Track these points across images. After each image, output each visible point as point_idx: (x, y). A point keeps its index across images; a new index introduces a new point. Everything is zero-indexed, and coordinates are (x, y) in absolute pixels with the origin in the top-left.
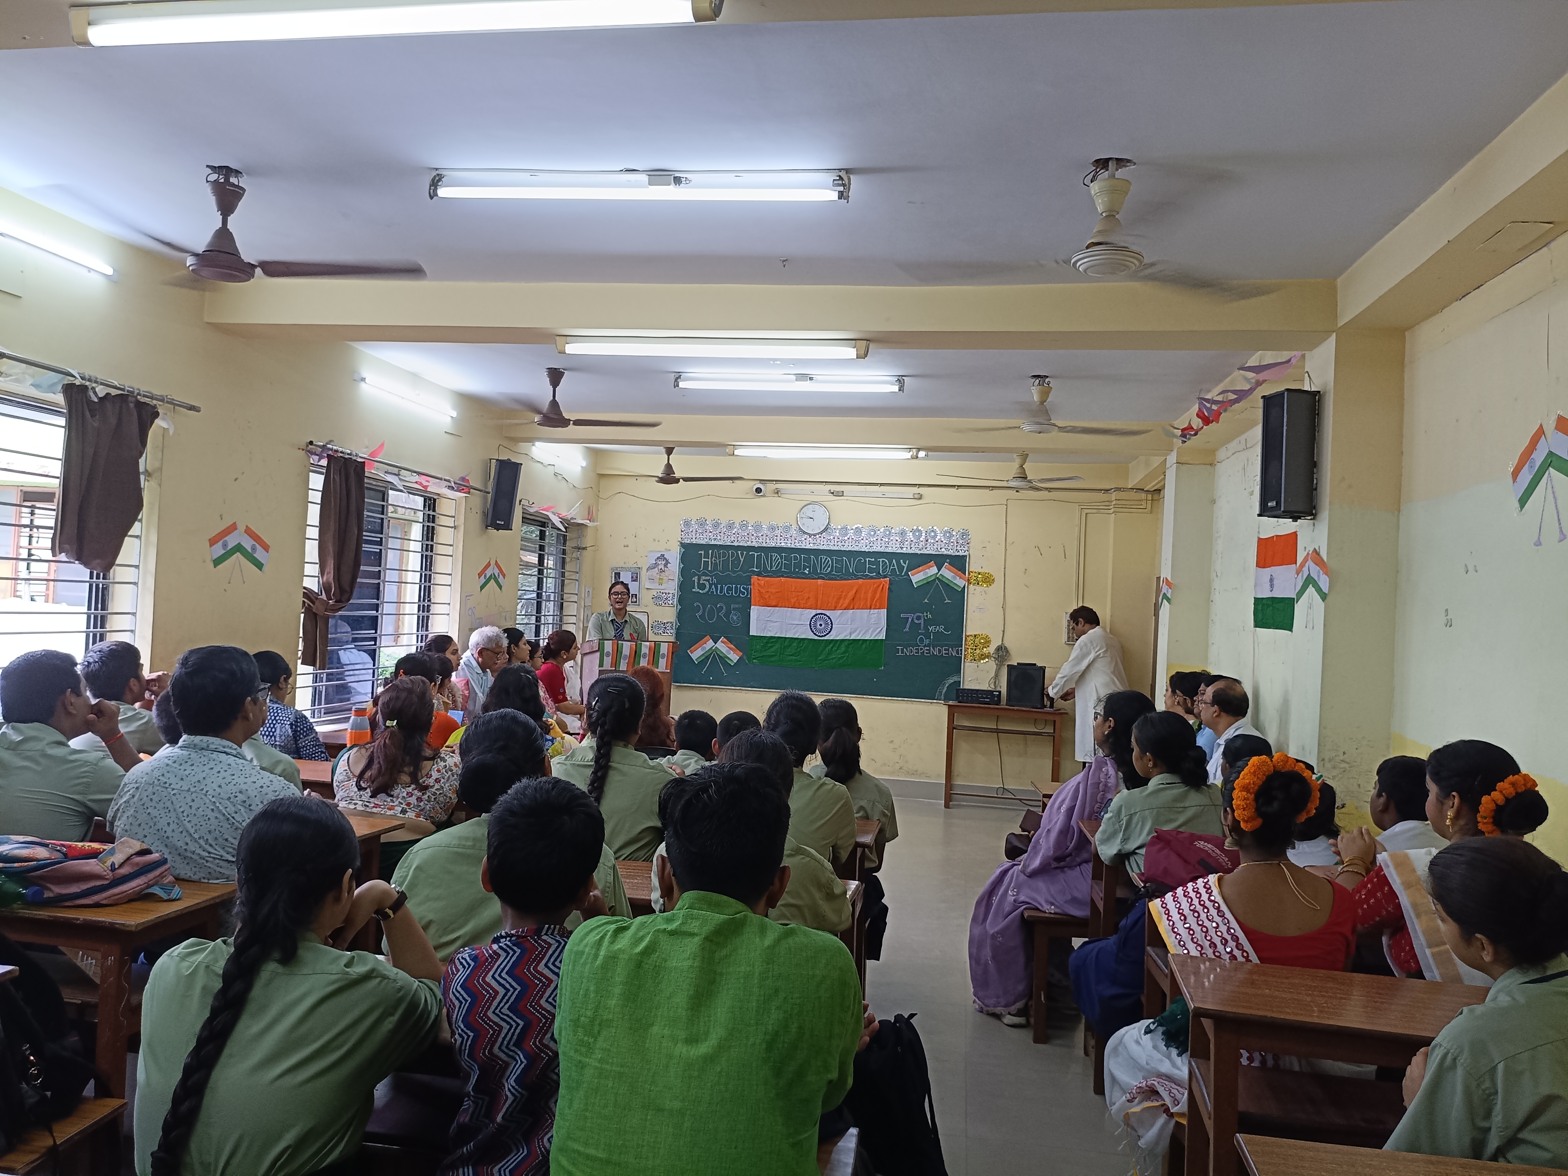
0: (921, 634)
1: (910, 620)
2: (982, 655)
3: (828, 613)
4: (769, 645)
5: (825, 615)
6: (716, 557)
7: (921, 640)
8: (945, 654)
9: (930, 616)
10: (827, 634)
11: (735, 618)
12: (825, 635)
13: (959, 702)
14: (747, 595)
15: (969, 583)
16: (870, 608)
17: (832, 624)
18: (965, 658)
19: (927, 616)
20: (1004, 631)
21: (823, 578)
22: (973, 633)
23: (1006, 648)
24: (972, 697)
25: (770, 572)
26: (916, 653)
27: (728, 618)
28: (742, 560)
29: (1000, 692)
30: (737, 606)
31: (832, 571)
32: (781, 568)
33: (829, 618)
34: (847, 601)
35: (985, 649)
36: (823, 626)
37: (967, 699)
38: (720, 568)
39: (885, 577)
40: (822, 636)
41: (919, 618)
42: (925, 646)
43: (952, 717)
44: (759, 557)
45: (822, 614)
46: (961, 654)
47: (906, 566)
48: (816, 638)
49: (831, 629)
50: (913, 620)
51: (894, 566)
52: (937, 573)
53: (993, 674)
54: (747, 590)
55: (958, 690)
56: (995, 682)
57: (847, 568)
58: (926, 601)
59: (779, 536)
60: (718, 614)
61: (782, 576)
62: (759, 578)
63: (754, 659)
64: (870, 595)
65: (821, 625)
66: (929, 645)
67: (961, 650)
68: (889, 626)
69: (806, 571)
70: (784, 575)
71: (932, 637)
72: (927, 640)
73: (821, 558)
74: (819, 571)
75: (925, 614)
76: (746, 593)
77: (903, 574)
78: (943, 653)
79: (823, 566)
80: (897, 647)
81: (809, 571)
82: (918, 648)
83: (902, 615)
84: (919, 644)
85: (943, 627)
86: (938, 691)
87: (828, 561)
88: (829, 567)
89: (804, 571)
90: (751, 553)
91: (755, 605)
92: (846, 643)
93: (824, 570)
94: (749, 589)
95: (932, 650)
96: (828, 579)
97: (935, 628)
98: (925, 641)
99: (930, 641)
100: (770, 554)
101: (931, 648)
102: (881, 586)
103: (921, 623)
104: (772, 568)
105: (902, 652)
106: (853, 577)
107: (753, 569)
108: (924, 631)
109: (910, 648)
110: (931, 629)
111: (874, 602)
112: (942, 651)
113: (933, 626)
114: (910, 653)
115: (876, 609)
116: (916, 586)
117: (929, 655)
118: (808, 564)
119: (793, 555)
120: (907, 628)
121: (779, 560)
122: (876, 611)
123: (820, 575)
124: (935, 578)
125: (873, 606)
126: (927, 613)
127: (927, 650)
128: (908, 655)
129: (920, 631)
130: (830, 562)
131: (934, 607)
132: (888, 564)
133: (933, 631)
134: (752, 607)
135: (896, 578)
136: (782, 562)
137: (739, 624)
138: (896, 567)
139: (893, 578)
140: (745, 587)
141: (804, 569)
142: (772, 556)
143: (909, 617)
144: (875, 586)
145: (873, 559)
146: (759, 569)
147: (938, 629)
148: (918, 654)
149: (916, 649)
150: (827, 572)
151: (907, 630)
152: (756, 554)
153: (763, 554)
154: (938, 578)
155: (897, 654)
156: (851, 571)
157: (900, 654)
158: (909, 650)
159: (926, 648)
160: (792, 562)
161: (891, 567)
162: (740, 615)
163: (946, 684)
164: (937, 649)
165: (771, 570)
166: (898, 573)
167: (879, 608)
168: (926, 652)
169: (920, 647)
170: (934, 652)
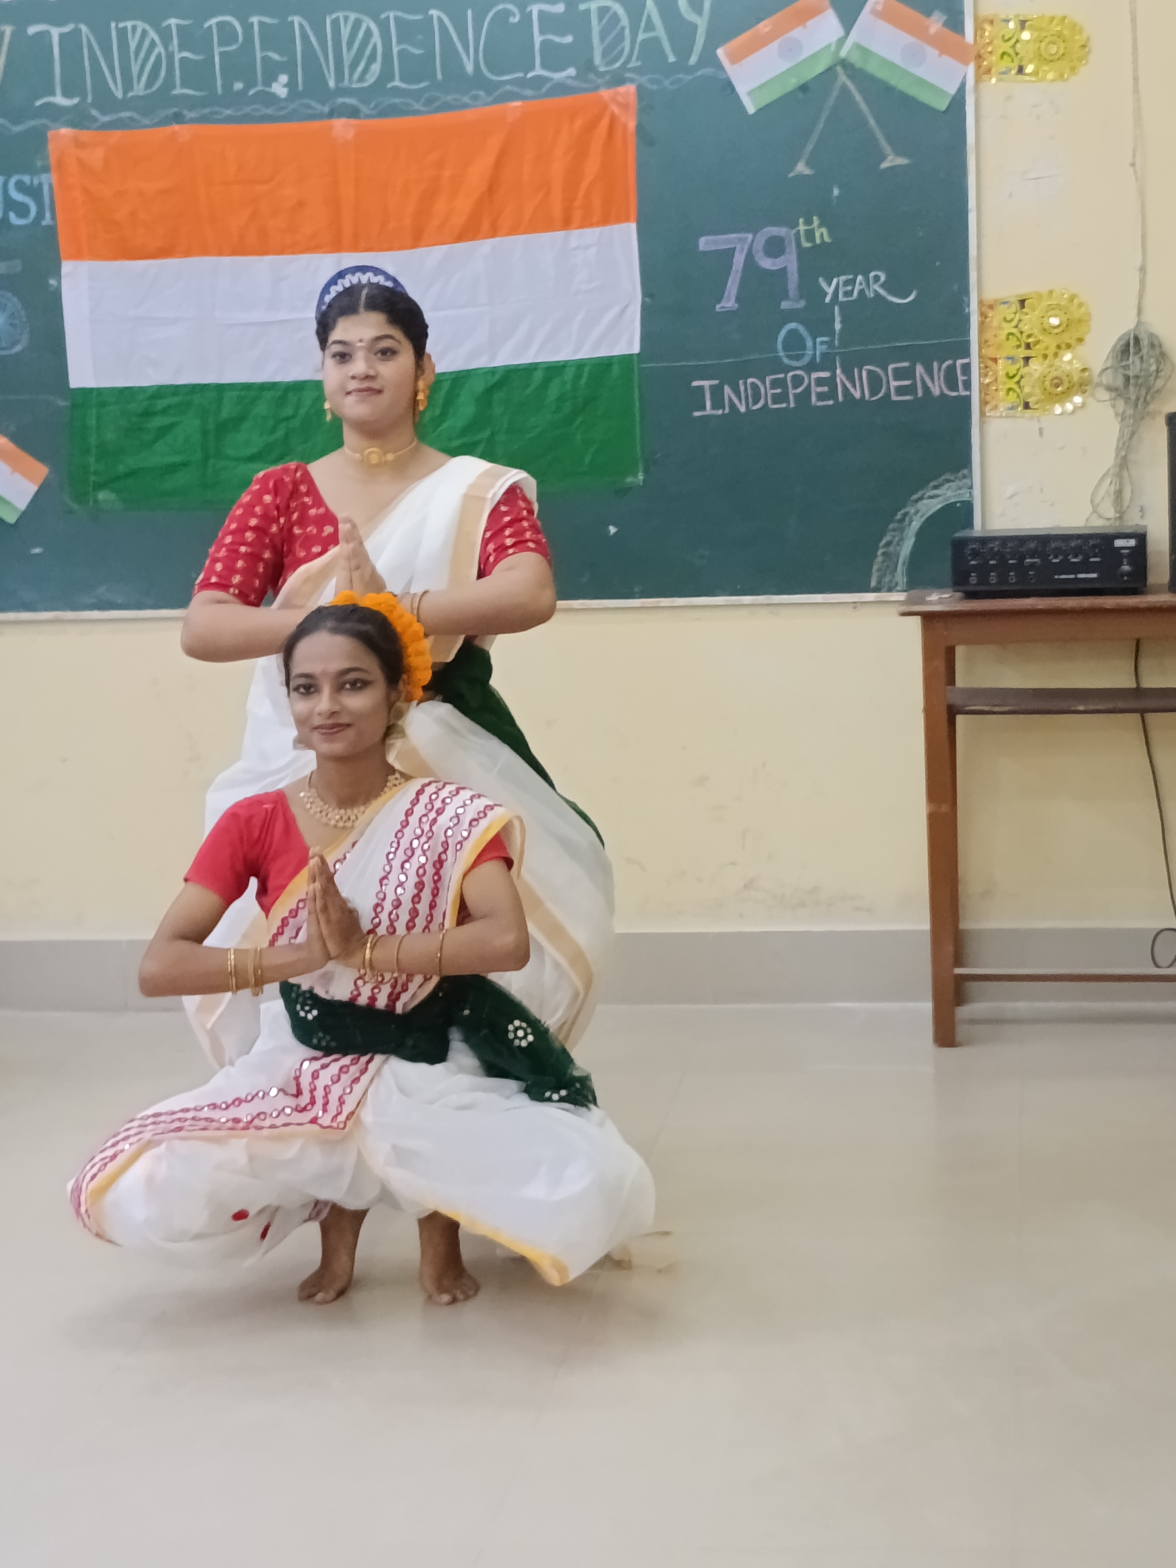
0: (792, 315)
1: (739, 260)
2: (1057, 382)
3: (386, 261)
4: (157, 422)
5: (377, 271)
7: (794, 343)
8: (900, 390)
9: (822, 234)
13: (971, 595)
14: (40, 215)
15: (983, 73)
16: (566, 224)
18: (984, 403)
19: (810, 235)
20: (1143, 269)
21: (354, 113)
22: (1014, 292)
23: (1155, 344)
24: (1020, 567)
25: (124, 104)
26: (776, 399)
29: (1141, 538)
30: (2, 268)
31: (386, 75)
32: (170, 83)
34: (464, 205)
35: (1068, 357)
37: (1003, 578)
39: (618, 80)
41: (775, 247)
42: (811, 367)
43: (940, 664)
44: (70, 42)
45: (363, 269)
46: (968, 385)
47: (701, 23)
50: (750, 257)
51: (650, 27)
52: (841, 42)
53: (1108, 460)
54: (35, 192)
55: (959, 545)
56: (1119, 494)
57: (450, 54)
58: (801, 168)
61: (178, 118)
62: (85, 135)
63: (99, 487)
64: (558, 167)
66: (827, 362)
67: (967, 368)
68: (652, 296)
69: (280, 88)
70: (185, 112)
71: (838, 326)
72: (819, 340)
73: (336, 24)
74: (332, 84)
75: (802, 228)
76: (33, 209)
77: (693, 60)
78: (888, 388)
79: (347, 58)
80: (695, 383)
81: (291, 85)
82: (782, 376)
83: (705, 243)
84: (786, 361)
85: (883, 278)
86: (880, 552)
87: (368, 33)
88: (372, 58)
89: (270, 86)
90: (32, 30)
91: (78, 255)
92: (478, 386)
93: (356, 76)
94: (40, 185)
95: (842, 381)
96: (374, 112)
97: (846, 283)
98: (809, 343)
99: (830, 344)
100: (113, 25)
101: (838, 371)
102: (605, 122)
103: (786, 267)
104: (128, 85)
105: (718, 402)
106: (482, 93)
107: (51, 99)
108: (802, 304)
109: (750, 380)
110: (830, 290)
111: (581, 193)
112: (884, 381)
113: (839, 276)
114: (750, 400)
115: (591, 225)
116: (751, 110)
117: (831, 402)
118: (281, 54)
119: (213, 21)
120: (729, 293)
121: (160, 49)
122: (591, 234)
123: (340, 100)
124: (836, 65)
125: (577, 215)
126: (809, 222)
127: (820, 382)
128: (743, 409)
129: (785, 305)
130: (376, 38)
131: (836, 192)
132: (625, 21)
133: (841, 298)
134: (67, 267)
135: (667, 83)
136: (170, 56)
137: (18, 348)
138: (660, 31)
139: (652, 81)
140: (26, 179)
141: (270, 77)
142: (123, 33)
143: (734, 249)
144: (579, 123)
145: (560, 8)
146: (76, 101)
147: (862, 287)
148: (784, 405)
149: (775, 384)
150: (366, 84)
151: (729, 302)
152: (55, 32)
153: (84, 28)
154: (845, 64)
155: (697, 414)
156: (470, 68)
157: (709, 411)
158: (746, 389)
159: (814, 375)
160: (217, 50)
161: (641, 37)
162: (20, 306)
163: (911, 521)
164: (864, 374)
165: (125, 93)
166: (672, 59)
167: (606, 220)
168: (820, 389)
169: (791, 374)
170: (852, 390)
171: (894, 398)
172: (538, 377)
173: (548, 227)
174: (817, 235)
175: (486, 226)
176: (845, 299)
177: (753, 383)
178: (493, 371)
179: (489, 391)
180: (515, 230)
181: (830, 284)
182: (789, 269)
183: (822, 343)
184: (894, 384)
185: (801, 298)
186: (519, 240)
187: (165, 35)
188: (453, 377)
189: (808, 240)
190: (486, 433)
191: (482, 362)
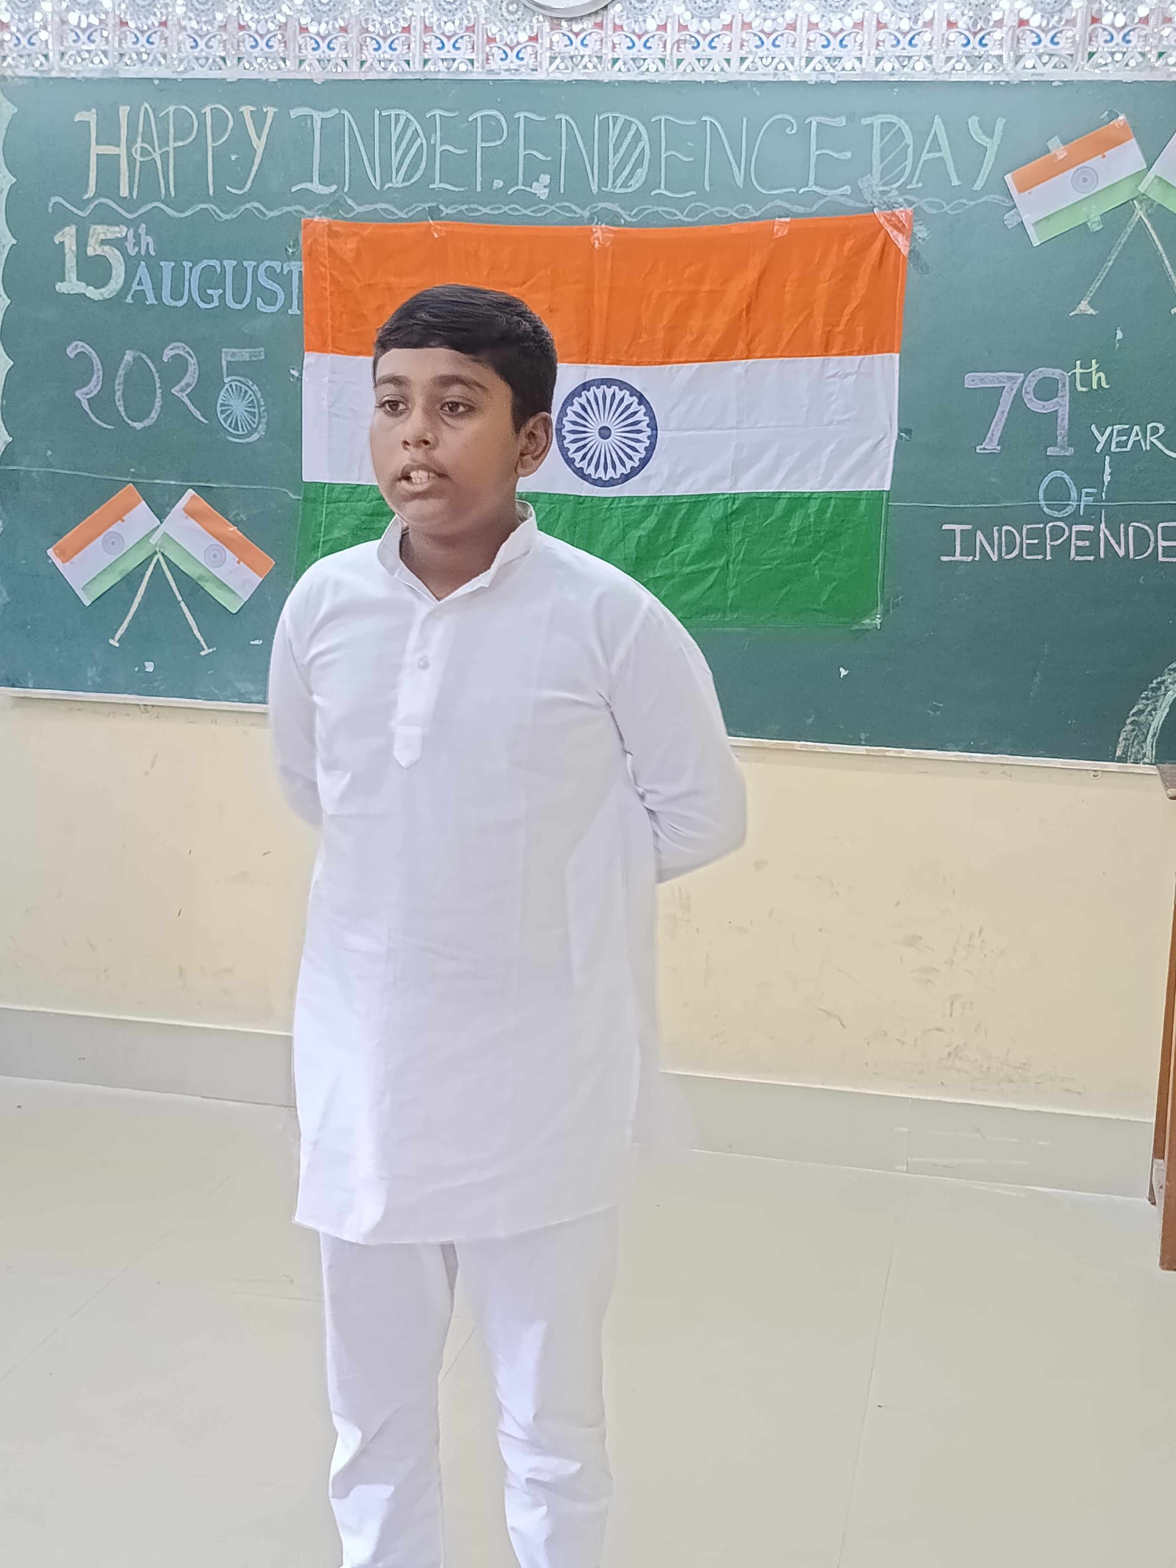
0: (1060, 463)
1: (1006, 400)
3: (634, 375)
5: (623, 385)
6: (147, 138)
7: (1057, 493)
8: (1169, 551)
9: (1098, 378)
10: (634, 472)
11: (239, 407)
12: (626, 478)
14: (288, 303)
16: (826, 350)
17: (653, 426)
19: (1086, 379)
21: (614, 219)
25: (380, 196)
26: (1032, 550)
27: (209, 412)
28: (259, 145)
30: (244, 354)
31: (652, 181)
32: (428, 177)
33: (642, 400)
34: (720, 320)
36: (616, 434)
38: (168, 184)
39: (895, 201)
40: (612, 483)
41: (1046, 389)
42: (1074, 519)
44: (332, 128)
45: (609, 382)
47: (992, 145)
48: (586, 490)
49: (650, 449)
50: (1018, 397)
51: (936, 146)
52: (1142, 175)
54: (284, 280)
57: (720, 164)
58: (1084, 307)
59: (417, 25)
60: (167, 395)
61: (434, 213)
62: (339, 225)
64: (822, 289)
65: (605, 433)
66: (1091, 516)
68: (908, 432)
69: (540, 190)
70: (441, 207)
71: (1107, 478)
72: (1085, 490)
73: (604, 124)
74: (595, 188)
75: (1078, 371)
76: (281, 296)
77: (978, 185)
78: (1156, 547)
79: (613, 162)
80: (946, 527)
81: (553, 186)
82: (1041, 526)
83: (972, 380)
84: (1046, 510)
85: (1162, 431)
86: (1128, 721)
87: (637, 136)
88: (639, 163)
89: (531, 187)
90: (294, 113)
91: (322, 348)
92: (717, 512)
93: (619, 181)
94: (290, 272)
95: (1106, 537)
96: (634, 220)
97: (1120, 433)
98: (1074, 494)
99: (1097, 497)
100: (377, 112)
101: (1103, 526)
102: (877, 245)
103: (1057, 411)
104: (386, 177)
105: (969, 548)
106: (750, 207)
107: (308, 185)
108: (1071, 451)
109: (1005, 528)
110: (1102, 440)
111: (845, 319)
112: (1152, 539)
113: (1113, 425)
114: (1004, 549)
115: (851, 353)
116: (1036, 243)
117: (1092, 558)
118: (544, 154)
119: (478, 115)
120: (993, 435)
121: (421, 140)
122: (852, 361)
123: (601, 205)
124: (1132, 200)
125: (838, 341)
126: (1086, 365)
127: (1081, 535)
128: (995, 558)
129: (1050, 451)
130: (645, 143)
131: (1120, 335)
132: (909, 140)
133: (1113, 448)
134: (310, 358)
135: (947, 208)
136: (432, 148)
137: (255, 437)
138: (946, 152)
139: (931, 204)
140: (277, 265)
141: (531, 178)
142: (385, 121)
143: (1004, 387)
144: (848, 245)
145: (842, 121)
146: (334, 188)
147: (1137, 438)
148: (1040, 557)
149: (1031, 534)
150: (630, 190)
151: (991, 444)
152: (318, 116)
153: (347, 114)
154: (1143, 198)
155: (944, 559)
156: (740, 180)
157: (958, 557)
158: (1000, 537)
159: (1075, 528)
160: (480, 144)
161: (925, 156)
162: (259, 395)
163: (1167, 691)
164: (1131, 529)
165: (382, 186)
166: (955, 182)
167: (867, 349)
168: (1080, 543)
169: (1050, 524)
170: (1116, 547)
171: (1161, 559)
172: (782, 505)
173: (806, 351)
174: (1095, 379)
175: (741, 345)
176: (1118, 450)
177: (1007, 531)
178: (734, 497)
179: (730, 517)
180: (770, 353)
181: (1102, 435)
182: (1060, 414)
183: (1088, 495)
184: (1162, 543)
185: (1070, 445)
186: (775, 363)
187: (428, 128)
188: (693, 500)
189: (1082, 386)
190: (722, 561)
191: (724, 488)
